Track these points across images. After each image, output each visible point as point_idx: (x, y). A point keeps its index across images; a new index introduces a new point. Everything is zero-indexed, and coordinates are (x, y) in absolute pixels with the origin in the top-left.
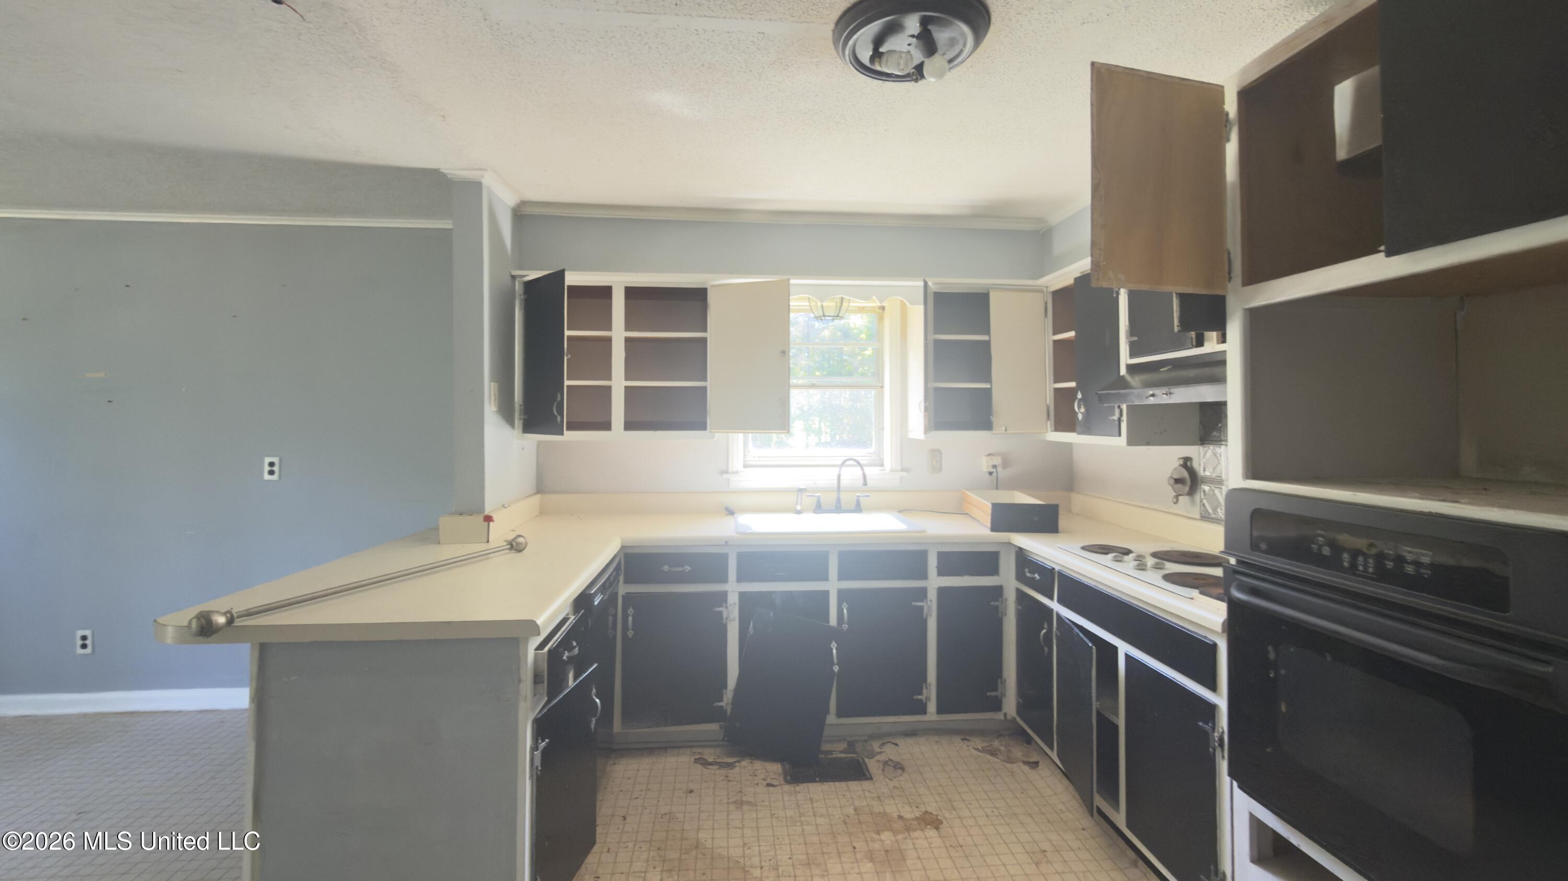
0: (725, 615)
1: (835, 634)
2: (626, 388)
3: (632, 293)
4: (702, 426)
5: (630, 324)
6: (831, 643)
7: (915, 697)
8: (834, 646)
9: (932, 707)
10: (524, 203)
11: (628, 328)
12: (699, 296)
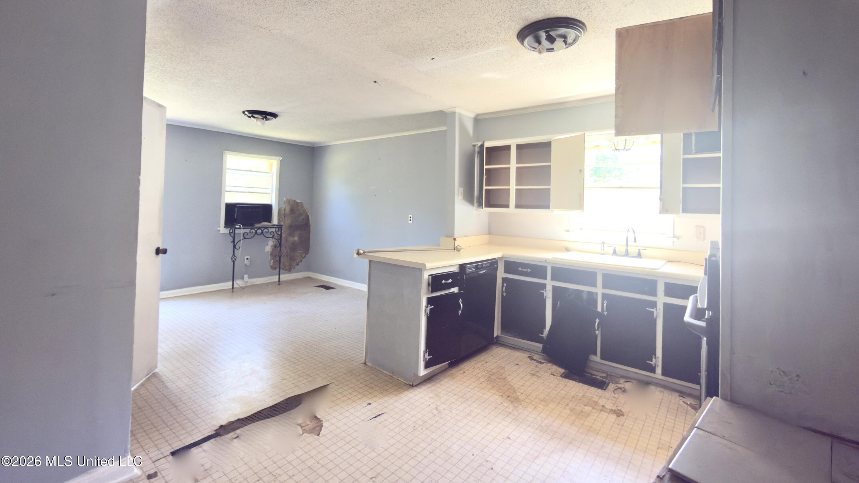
0: (545, 295)
1: (600, 315)
2: (516, 189)
3: (519, 147)
4: (548, 207)
5: (518, 161)
6: (596, 319)
7: (647, 362)
8: (597, 321)
9: (659, 370)
10: (478, 115)
11: (517, 163)
12: (547, 145)
